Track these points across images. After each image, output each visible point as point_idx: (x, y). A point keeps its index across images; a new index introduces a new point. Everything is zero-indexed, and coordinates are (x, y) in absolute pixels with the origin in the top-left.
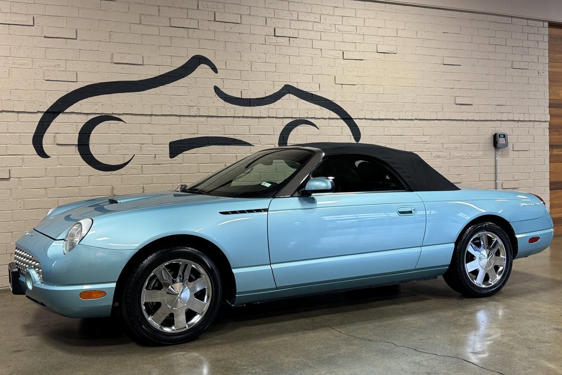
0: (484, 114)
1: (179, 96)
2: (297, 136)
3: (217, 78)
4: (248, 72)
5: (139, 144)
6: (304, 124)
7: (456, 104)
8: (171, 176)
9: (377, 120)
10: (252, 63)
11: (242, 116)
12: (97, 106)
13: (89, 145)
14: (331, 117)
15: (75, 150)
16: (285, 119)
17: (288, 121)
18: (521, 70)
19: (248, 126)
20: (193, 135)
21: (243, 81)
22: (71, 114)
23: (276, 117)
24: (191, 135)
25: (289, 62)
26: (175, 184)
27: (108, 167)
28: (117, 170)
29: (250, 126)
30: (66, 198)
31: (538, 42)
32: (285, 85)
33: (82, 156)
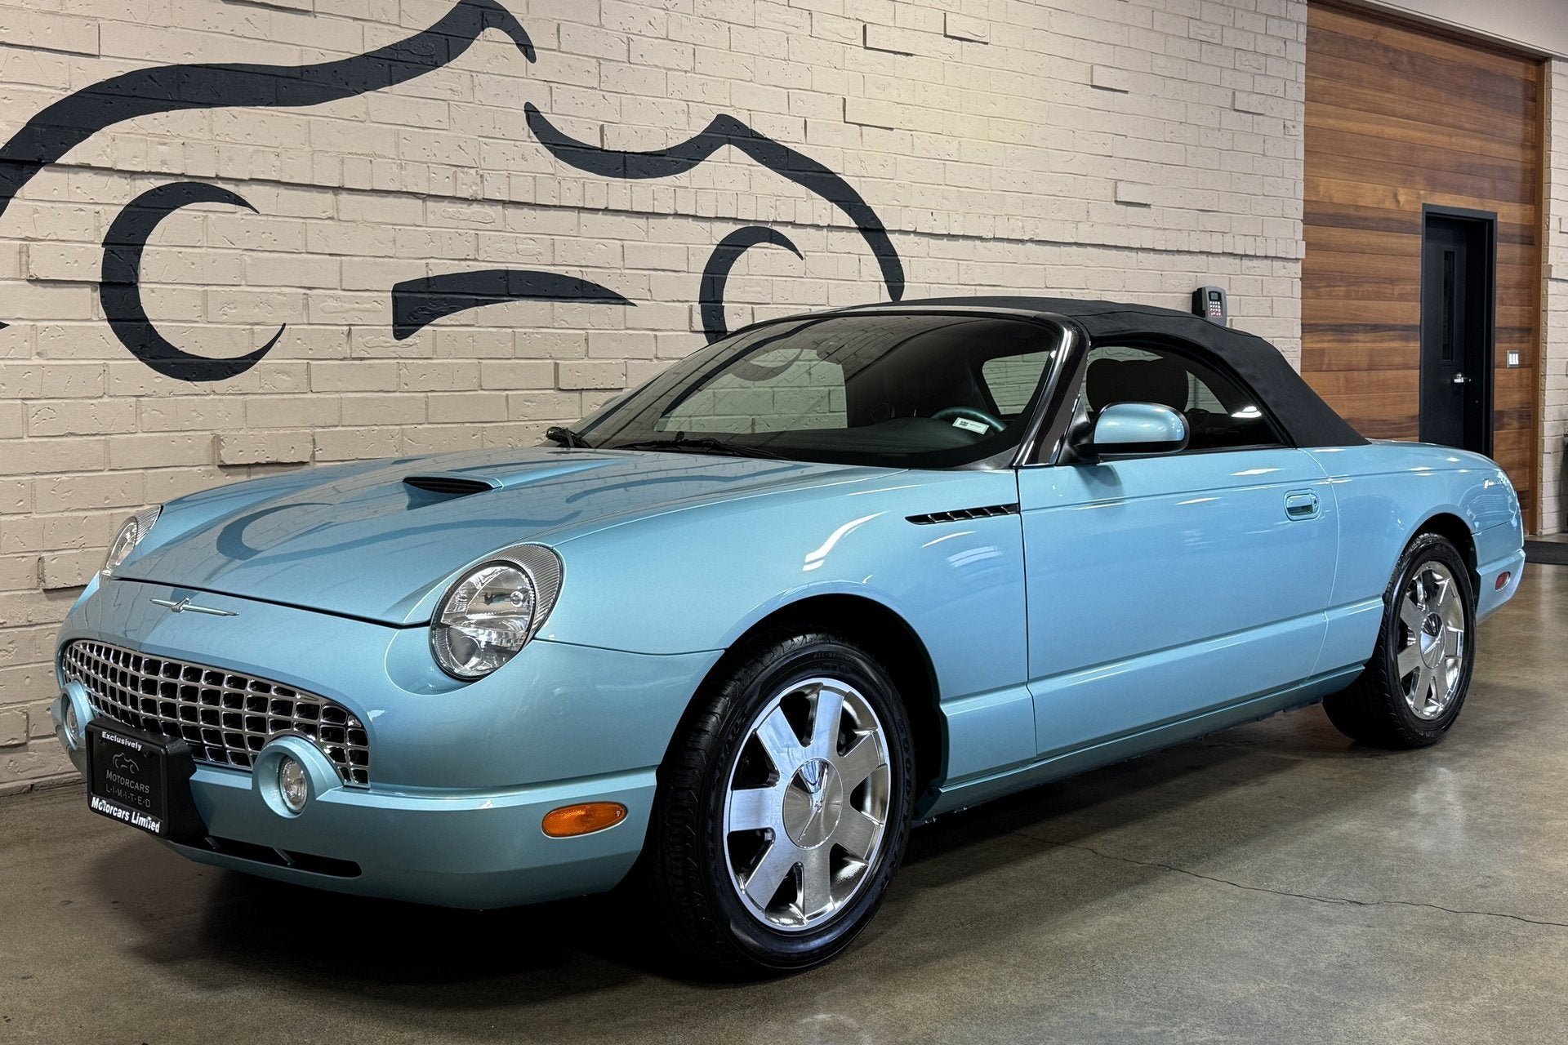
0: (1175, 235)
1: (421, 130)
2: (748, 277)
3: (532, 77)
4: (619, 64)
5: (301, 287)
6: (765, 241)
7: (1116, 202)
8: (395, 398)
9: (943, 239)
10: (631, 36)
11: (603, 208)
12: (165, 147)
13: (138, 285)
14: (835, 225)
15: (89, 302)
16: (718, 225)
17: (726, 230)
18: (1251, 115)
19: (620, 242)
20: (462, 262)
21: (605, 93)
22: (76, 173)
23: (695, 217)
24: (457, 262)
25: (728, 44)
26: (409, 426)
27: (198, 365)
28: (232, 376)
29: (625, 242)
30: (59, 476)
31: (1285, 43)
32: (720, 117)
33: (114, 323)
